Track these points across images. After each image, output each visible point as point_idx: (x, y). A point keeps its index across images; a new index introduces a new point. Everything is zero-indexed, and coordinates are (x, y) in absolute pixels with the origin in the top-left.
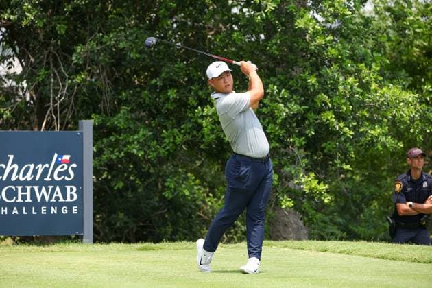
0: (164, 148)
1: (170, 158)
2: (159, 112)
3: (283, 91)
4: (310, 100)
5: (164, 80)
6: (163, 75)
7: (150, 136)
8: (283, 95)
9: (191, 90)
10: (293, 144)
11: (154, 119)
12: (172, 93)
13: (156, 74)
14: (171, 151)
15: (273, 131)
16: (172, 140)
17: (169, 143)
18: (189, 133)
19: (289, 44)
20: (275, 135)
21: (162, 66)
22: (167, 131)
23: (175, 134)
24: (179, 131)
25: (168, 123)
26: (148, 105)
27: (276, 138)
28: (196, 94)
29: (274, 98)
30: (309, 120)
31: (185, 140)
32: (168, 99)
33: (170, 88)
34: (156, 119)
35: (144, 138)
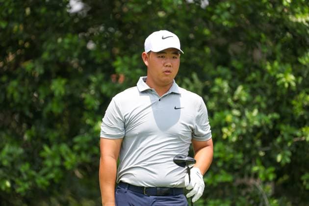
0: (45, 175)
1: (55, 192)
2: (38, 115)
3: (240, 89)
4: (285, 103)
5: (46, 64)
6: (45, 56)
7: (20, 155)
8: (240, 96)
9: (89, 82)
10: (256, 176)
11: (29, 127)
12: (58, 86)
13: (33, 53)
14: (57, 181)
15: (221, 155)
16: (57, 162)
17: (54, 166)
18: (87, 152)
19: (250, 10)
20: (225, 163)
21: (42, 42)
22: (50, 146)
23: (63, 153)
24: (71, 148)
25: (53, 135)
26: (19, 105)
27: (227, 167)
28: (98, 89)
29: (222, 100)
30: (283, 136)
31: (79, 161)
32: (52, 95)
33: (56, 78)
34: (33, 128)
35: (11, 159)
